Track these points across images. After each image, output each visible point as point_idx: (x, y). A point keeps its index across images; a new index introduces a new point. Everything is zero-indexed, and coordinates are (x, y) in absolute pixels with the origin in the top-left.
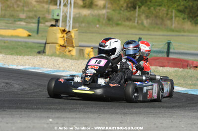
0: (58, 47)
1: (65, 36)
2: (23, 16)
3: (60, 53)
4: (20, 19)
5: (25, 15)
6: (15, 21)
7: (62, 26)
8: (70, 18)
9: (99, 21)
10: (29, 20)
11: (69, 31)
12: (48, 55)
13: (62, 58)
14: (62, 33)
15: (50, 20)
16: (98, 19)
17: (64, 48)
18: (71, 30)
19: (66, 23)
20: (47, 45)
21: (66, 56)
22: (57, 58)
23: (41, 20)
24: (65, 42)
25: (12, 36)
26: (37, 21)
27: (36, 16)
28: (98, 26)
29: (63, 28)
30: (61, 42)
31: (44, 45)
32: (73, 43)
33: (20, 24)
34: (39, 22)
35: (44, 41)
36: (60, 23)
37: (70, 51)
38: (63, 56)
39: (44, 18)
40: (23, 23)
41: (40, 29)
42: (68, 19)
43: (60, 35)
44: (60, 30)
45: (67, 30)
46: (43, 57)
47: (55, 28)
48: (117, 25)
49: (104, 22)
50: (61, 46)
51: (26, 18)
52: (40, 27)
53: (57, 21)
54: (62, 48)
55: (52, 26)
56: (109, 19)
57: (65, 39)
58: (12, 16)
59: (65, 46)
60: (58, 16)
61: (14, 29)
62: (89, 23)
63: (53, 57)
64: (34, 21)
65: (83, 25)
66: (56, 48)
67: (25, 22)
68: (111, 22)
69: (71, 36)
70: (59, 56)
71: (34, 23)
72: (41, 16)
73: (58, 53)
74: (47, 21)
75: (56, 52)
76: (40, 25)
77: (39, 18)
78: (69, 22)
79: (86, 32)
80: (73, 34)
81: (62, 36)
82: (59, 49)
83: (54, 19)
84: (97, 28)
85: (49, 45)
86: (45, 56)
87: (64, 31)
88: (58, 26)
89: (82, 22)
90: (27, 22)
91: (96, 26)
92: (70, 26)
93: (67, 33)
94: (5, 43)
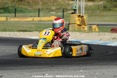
0: (77, 26)
1: (80, 19)
2: (53, 8)
3: (78, 29)
4: (52, 10)
5: (55, 7)
6: (49, 12)
8: (83, 8)
9: (98, 8)
10: (58, 11)
11: (83, 16)
12: (71, 31)
13: (79, 32)
14: (79, 17)
15: (70, 10)
16: (98, 7)
19: (81, 11)
20: (70, 25)
21: (81, 31)
22: (76, 33)
23: (65, 10)
24: (80, 23)
25: (48, 21)
26: (62, 11)
27: (61, 8)
28: (98, 12)
29: (79, 15)
30: (78, 23)
31: (68, 25)
32: (85, 23)
33: (52, 13)
34: (63, 12)
35: (68, 23)
36: (77, 11)
37: (84, 28)
38: (80, 31)
39: (66, 9)
40: (54, 13)
41: (64, 16)
42: (82, 8)
43: (77, 19)
44: (77, 15)
45: (81, 15)
47: (74, 14)
48: (110, 10)
49: (102, 9)
50: (78, 25)
51: (56, 10)
52: (64, 14)
53: (75, 10)
54: (79, 26)
55: (72, 13)
56: (105, 7)
57: (81, 21)
58: (47, 8)
59: (81, 25)
60: (76, 7)
61: (49, 17)
62: (93, 10)
63: (74, 32)
64: (60, 11)
65: (90, 11)
66: (75, 26)
67: (55, 12)
68: (106, 9)
69: (84, 19)
70: (77, 31)
71: (60, 12)
72: (64, 8)
73: (76, 29)
74: (68, 11)
75: (75, 29)
76: (64, 13)
77: (64, 9)
78: (82, 10)
79: (92, 16)
80: (85, 18)
82: (77, 27)
83: (73, 9)
84: (98, 13)
85: (71, 25)
87: (80, 16)
88: (76, 13)
89: (89, 10)
90: (56, 12)
91: (97, 12)
92: (83, 13)
93: (81, 17)
94: (45, 25)
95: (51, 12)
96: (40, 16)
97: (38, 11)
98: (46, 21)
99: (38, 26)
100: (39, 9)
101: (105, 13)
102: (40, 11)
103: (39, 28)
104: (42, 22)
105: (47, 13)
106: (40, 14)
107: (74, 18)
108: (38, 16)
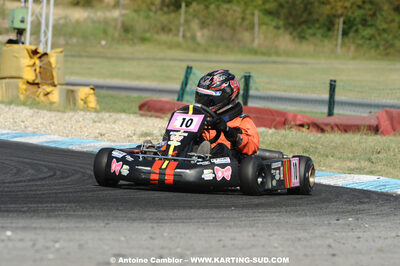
0: (23, 86)
1: (38, 62)
3: (27, 97)
7: (30, 44)
8: (47, 26)
9: (105, 32)
11: (46, 54)
12: (2, 102)
13: (31, 108)
14: (31, 57)
16: (104, 29)
17: (34, 88)
18: (49, 51)
19: (39, 36)
21: (39, 103)
22: (20, 108)
24: (36, 76)
28: (103, 43)
29: (33, 48)
30: (30, 76)
32: (53, 78)
36: (27, 37)
37: (47, 94)
38: (34, 104)
42: (43, 27)
43: (26, 61)
44: (27, 50)
45: (41, 50)
47: (16, 46)
48: (143, 40)
49: (116, 35)
50: (28, 82)
53: (21, 32)
54: (31, 87)
55: (11, 42)
56: (127, 29)
57: (38, 70)
59: (38, 84)
60: (22, 21)
62: (85, 37)
63: (12, 106)
65: (74, 40)
66: (18, 88)
68: (130, 36)
69: (50, 64)
70: (24, 104)
73: (22, 97)
75: (18, 97)
78: (46, 34)
79: (80, 56)
80: (53, 60)
81: (31, 63)
82: (26, 90)
83: (15, 29)
84: (103, 46)
85: (4, 81)
87: (35, 52)
88: (23, 43)
89: (72, 35)
91: (99, 43)
92: (46, 44)
93: (40, 58)
101: (126, 49)
107: (16, 57)
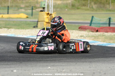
0: (45, 24)
1: (49, 17)
2: (23, 6)
6: (18, 9)
7: (47, 11)
8: (51, 6)
9: (67, 7)
10: (26, 8)
11: (51, 14)
14: (47, 15)
15: (39, 8)
18: (52, 13)
19: (49, 9)
20: (38, 22)
23: (34, 8)
24: (49, 20)
25: (17, 18)
27: (30, 6)
28: (66, 10)
30: (47, 20)
31: (36, 23)
34: (32, 9)
35: (37, 20)
36: (46, 9)
40: (23, 10)
41: (33, 13)
43: (46, 16)
44: (46, 13)
45: (50, 13)
46: (36, 29)
47: (43, 12)
48: (78, 9)
49: (70, 7)
50: (47, 23)
53: (44, 8)
55: (41, 11)
56: (73, 6)
57: (49, 19)
58: (16, 6)
59: (49, 23)
60: (44, 5)
61: (19, 14)
62: (61, 8)
64: (29, 8)
65: (58, 9)
67: (24, 9)
73: (45, 27)
74: (37, 8)
76: (34, 11)
78: (51, 8)
79: (60, 14)
83: (42, 7)
85: (40, 22)
86: (38, 29)
87: (48, 14)
88: (45, 11)
89: (57, 8)
91: (65, 10)
92: (51, 11)
93: (50, 15)
94: (14, 22)
95: (20, 10)
96: (9, 13)
97: (7, 8)
98: (15, 18)
99: (7, 23)
100: (8, 7)
101: (73, 11)
102: (9, 8)
103: (8, 25)
104: (11, 20)
105: (16, 10)
106: (9, 11)
107: (43, 15)
108: (7, 13)
